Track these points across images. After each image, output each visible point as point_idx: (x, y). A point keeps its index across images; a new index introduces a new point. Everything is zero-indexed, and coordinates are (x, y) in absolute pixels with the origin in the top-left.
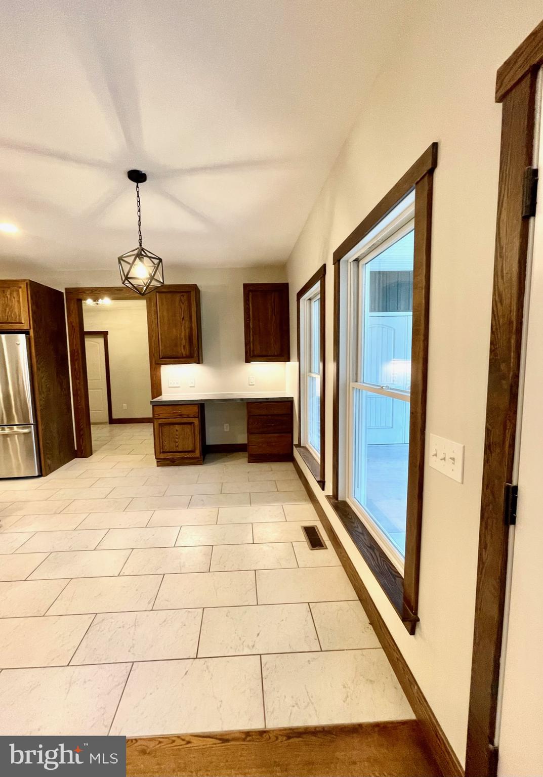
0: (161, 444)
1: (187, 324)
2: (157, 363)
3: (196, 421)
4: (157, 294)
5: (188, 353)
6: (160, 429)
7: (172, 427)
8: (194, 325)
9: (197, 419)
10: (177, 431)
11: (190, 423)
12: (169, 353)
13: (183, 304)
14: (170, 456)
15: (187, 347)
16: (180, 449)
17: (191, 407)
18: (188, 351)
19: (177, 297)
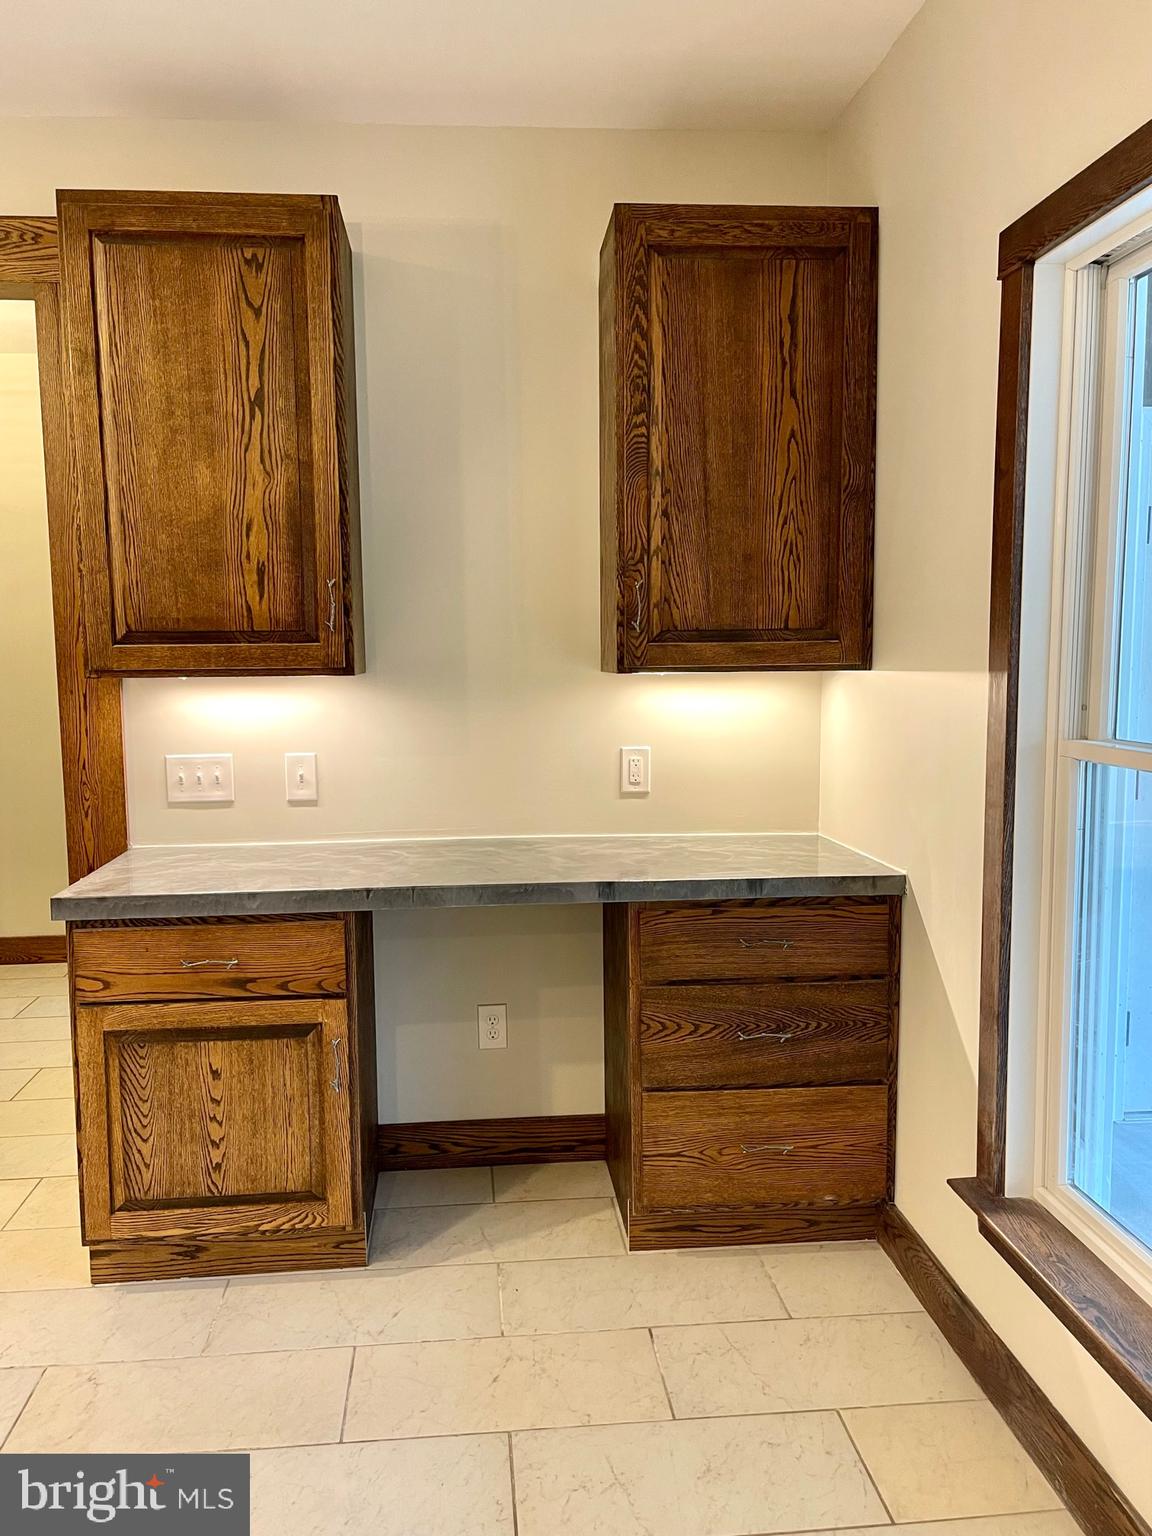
0: (118, 1153)
1: (281, 436)
2: (96, 663)
3: (333, 1018)
4: (98, 245)
5: (284, 612)
6: (115, 1063)
7: (181, 1050)
8: (323, 439)
9: (340, 1004)
10: (216, 1074)
11: (298, 1032)
12: (173, 608)
13: (257, 312)
14: (173, 1226)
15: (282, 576)
16: (232, 1188)
17: (302, 937)
18: (283, 596)
19: (222, 274)
